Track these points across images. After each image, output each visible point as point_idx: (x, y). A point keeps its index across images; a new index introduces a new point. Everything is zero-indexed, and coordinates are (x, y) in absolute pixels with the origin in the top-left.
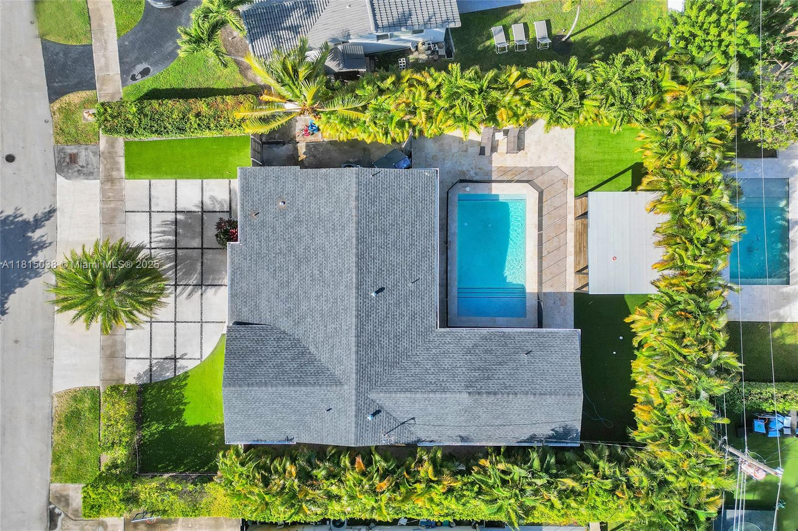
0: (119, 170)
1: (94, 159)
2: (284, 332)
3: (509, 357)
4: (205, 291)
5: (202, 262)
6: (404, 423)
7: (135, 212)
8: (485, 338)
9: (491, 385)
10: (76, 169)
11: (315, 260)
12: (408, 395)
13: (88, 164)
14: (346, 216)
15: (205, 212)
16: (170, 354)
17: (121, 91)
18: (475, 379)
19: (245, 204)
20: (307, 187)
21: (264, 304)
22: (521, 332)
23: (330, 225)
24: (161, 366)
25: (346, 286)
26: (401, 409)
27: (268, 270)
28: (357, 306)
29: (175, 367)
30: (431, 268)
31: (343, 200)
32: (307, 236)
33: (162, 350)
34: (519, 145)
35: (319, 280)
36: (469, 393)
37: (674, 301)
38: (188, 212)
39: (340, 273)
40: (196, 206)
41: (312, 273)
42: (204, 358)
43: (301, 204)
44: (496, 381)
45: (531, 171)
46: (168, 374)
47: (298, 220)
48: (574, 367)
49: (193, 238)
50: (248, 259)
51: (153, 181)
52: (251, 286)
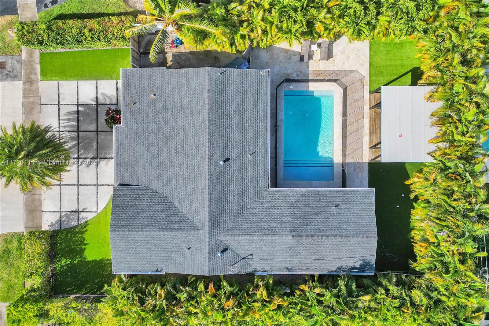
0: (36, 74)
1: (17, 66)
2: (156, 192)
3: (322, 209)
4: (100, 161)
5: (97, 141)
6: (244, 258)
7: (48, 104)
8: (304, 195)
9: (309, 230)
10: (5, 73)
11: (178, 138)
12: (248, 237)
13: (13, 70)
14: (201, 104)
15: (99, 104)
16: (75, 208)
17: (37, 15)
18: (297, 225)
19: (126, 96)
20: (171, 82)
21: (140, 171)
22: (331, 191)
23: (189, 111)
24: (68, 216)
25: (201, 157)
26: (242, 247)
27: (143, 145)
28: (210, 172)
29: (78, 218)
30: (265, 144)
31: (199, 92)
32: (172, 120)
33: (69, 205)
34: (329, 55)
35: (181, 153)
36: (293, 236)
37: (446, 166)
38: (86, 104)
39: (197, 147)
40: (92, 100)
41: (176, 147)
42: (99, 211)
43: (167, 96)
44: (312, 227)
45: (338, 73)
46: (73, 223)
47: (165, 108)
48: (370, 217)
49: (91, 124)
50: (129, 137)
51: (61, 82)
52: (131, 157)
